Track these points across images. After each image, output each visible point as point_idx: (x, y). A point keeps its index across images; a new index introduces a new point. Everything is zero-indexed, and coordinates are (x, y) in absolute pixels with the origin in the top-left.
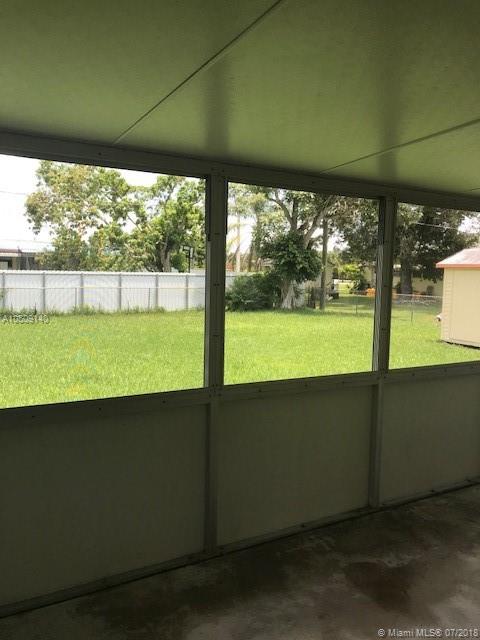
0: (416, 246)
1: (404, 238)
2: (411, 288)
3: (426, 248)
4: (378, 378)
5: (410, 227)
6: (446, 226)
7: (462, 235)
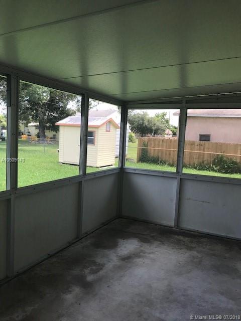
0: (47, 114)
1: (40, 109)
2: (45, 135)
3: (52, 115)
4: (11, 194)
5: (44, 104)
6: (61, 105)
7: (68, 110)
